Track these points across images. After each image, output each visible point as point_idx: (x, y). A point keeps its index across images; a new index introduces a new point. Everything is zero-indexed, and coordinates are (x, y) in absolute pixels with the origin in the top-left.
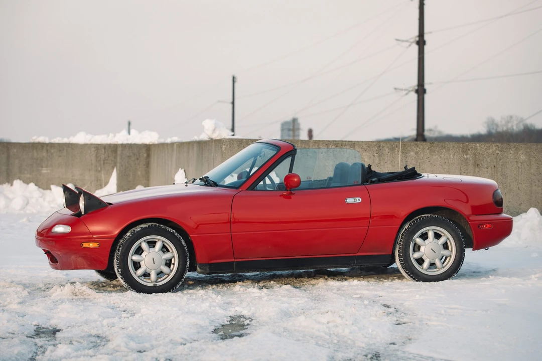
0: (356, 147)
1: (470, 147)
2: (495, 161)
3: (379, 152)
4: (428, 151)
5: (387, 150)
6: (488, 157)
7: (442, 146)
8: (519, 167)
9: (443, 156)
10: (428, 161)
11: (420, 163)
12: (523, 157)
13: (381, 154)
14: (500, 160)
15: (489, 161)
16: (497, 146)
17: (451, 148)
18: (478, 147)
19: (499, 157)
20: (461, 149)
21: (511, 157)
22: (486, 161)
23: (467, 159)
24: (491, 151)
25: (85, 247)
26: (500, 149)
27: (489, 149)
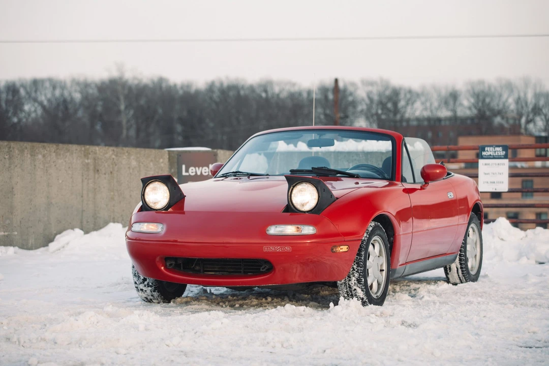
1: (90, 150)
2: (111, 166)
3: (9, 154)
4: (54, 154)
5: (17, 152)
6: (106, 162)
8: (131, 173)
9: (67, 159)
12: (134, 163)
14: (116, 165)
15: (107, 166)
16: (113, 150)
17: (75, 152)
18: (98, 152)
19: (115, 162)
20: (83, 152)
21: (124, 162)
22: (104, 166)
23: (88, 164)
24: (107, 156)
25: (334, 252)
26: (115, 154)
27: (107, 153)
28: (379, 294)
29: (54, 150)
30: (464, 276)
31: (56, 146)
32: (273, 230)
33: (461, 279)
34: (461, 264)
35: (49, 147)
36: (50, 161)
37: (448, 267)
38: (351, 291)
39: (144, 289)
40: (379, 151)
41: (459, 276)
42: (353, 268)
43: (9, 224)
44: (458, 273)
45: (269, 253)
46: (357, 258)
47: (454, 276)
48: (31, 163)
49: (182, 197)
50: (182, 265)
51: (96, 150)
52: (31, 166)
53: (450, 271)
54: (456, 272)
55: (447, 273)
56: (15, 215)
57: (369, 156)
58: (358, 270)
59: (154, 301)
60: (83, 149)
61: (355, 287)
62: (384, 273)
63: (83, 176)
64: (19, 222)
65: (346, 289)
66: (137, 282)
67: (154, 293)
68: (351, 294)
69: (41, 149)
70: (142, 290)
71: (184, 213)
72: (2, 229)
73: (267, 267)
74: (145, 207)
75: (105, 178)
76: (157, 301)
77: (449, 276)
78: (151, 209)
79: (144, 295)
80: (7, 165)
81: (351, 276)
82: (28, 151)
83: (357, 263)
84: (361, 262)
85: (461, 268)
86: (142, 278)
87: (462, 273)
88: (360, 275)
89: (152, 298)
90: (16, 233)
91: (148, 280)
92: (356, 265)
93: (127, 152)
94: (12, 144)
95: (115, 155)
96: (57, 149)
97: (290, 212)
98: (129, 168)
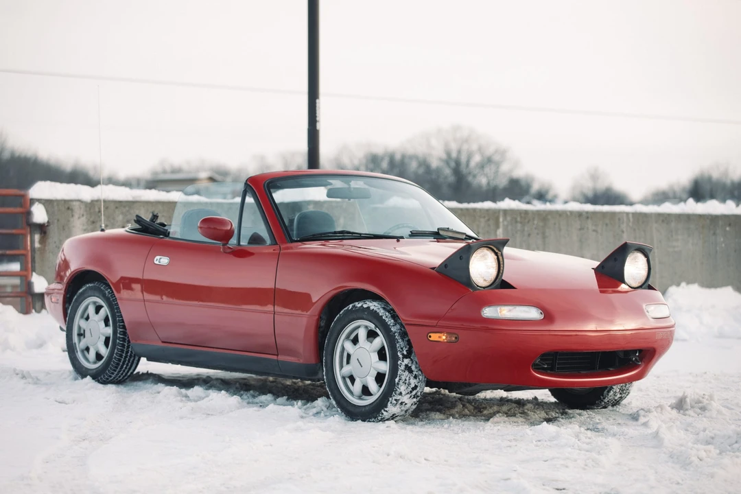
39: (407, 401)
66: (404, 393)
67: (412, 407)
79: (397, 411)
86: (413, 385)
91: (418, 389)
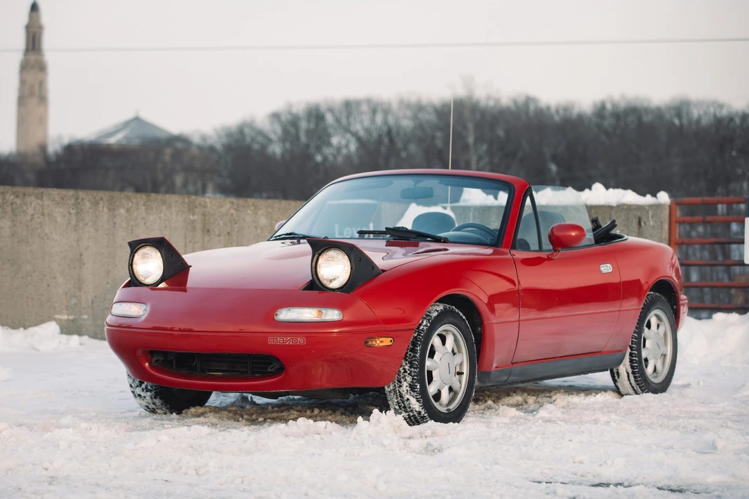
0: (45, 198)
1: (197, 202)
2: (229, 225)
3: (76, 208)
4: (143, 208)
5: (87, 204)
6: (222, 219)
7: (162, 200)
8: (258, 235)
9: (162, 215)
10: (142, 223)
11: (132, 226)
13: (79, 210)
14: (236, 223)
15: (222, 225)
16: (232, 203)
17: (174, 204)
18: (209, 205)
19: (234, 220)
20: (186, 205)
21: (248, 219)
22: (218, 224)
23: (194, 221)
24: (224, 210)
25: (370, 346)
26: (235, 207)
27: (222, 206)
28: (453, 407)
29: (142, 202)
30: (638, 384)
31: (147, 196)
32: (286, 315)
33: (635, 388)
34: (632, 367)
35: (135, 198)
36: (136, 217)
37: (615, 371)
38: (403, 402)
39: (143, 394)
40: (608, 204)
41: (631, 384)
42: (405, 369)
43: (75, 304)
44: (629, 380)
45: (275, 346)
46: (410, 355)
47: (624, 383)
48: (109, 221)
49: (185, 268)
50: (174, 362)
51: (206, 203)
52: (109, 224)
53: (618, 377)
54: (627, 379)
55: (615, 381)
56: (85, 292)
57: (593, 211)
58: (411, 371)
59: (158, 411)
60: (186, 200)
61: (407, 396)
62: (465, 378)
63: (186, 238)
64: (90, 302)
65: (397, 398)
66: (133, 385)
67: (155, 400)
68: (403, 405)
69: (124, 201)
70: (140, 395)
71: (185, 291)
72: (65, 311)
73: (277, 366)
74: (134, 282)
75: (219, 241)
76: (162, 412)
77: (619, 384)
78: (141, 284)
79: (144, 403)
80: (73, 223)
81: (402, 380)
82: (104, 203)
83: (410, 363)
84: (415, 360)
85: (633, 373)
86: (138, 381)
87: (635, 381)
88: (413, 379)
89: (154, 406)
90: (86, 317)
91: (145, 383)
92: (409, 365)
93: (253, 205)
94: (81, 194)
95: (235, 209)
96: (147, 202)
97: (315, 289)
98: (256, 227)
